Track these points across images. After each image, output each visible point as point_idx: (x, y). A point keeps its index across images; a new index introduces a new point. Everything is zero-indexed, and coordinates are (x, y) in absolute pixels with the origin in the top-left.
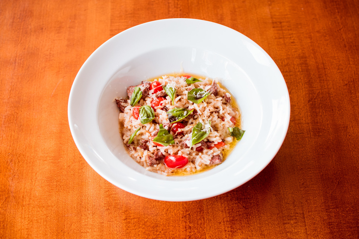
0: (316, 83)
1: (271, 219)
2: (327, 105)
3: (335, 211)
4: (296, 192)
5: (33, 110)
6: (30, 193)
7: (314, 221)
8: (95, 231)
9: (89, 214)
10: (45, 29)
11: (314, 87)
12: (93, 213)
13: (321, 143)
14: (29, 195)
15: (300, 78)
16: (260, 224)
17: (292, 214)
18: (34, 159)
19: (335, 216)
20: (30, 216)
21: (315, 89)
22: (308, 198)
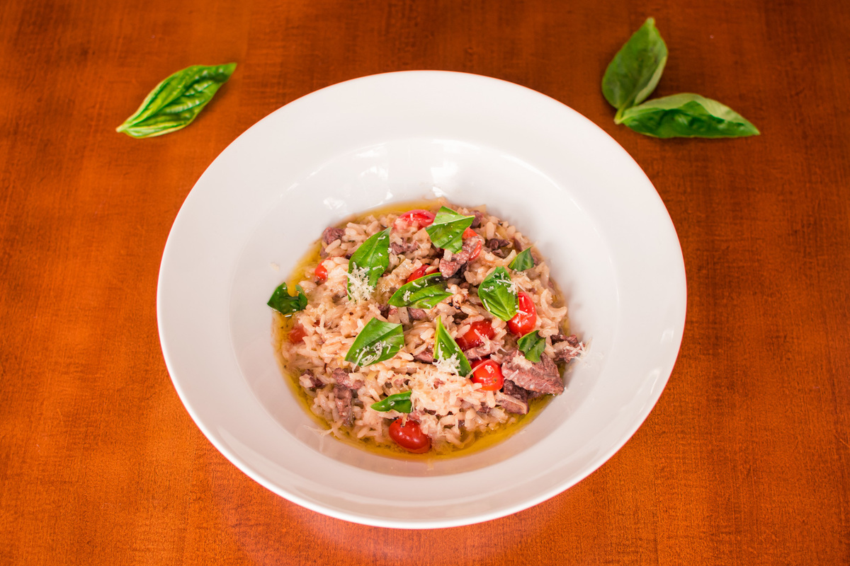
0: (722, 225)
1: (577, 548)
2: (743, 280)
3: (733, 539)
4: (645, 489)
5: (48, 250)
6: (23, 449)
7: (680, 561)
8: (164, 550)
9: (155, 507)
10: (94, 53)
11: (717, 233)
12: (165, 505)
13: (717, 373)
14: (23, 452)
15: (686, 211)
16: (551, 559)
17: (628, 540)
18: (40, 368)
19: (731, 552)
20: (19, 503)
21: (718, 238)
22: (671, 505)
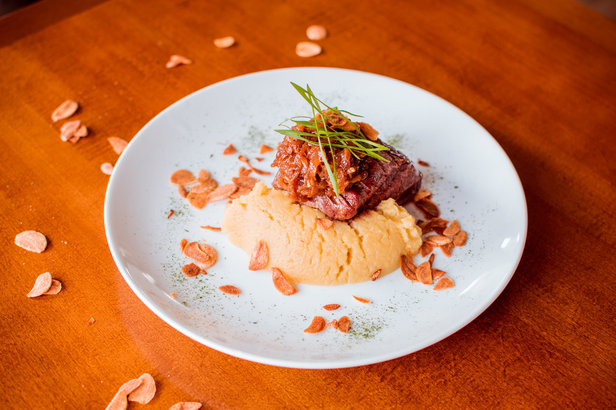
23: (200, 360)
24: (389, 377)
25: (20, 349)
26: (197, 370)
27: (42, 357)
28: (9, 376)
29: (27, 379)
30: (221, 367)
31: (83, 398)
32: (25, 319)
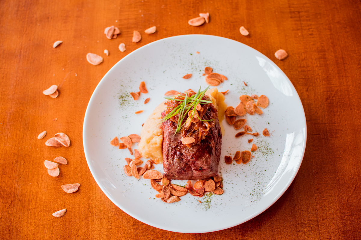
23: (77, 165)
24: (137, 226)
25: (23, 114)
26: (73, 169)
27: (27, 123)
28: (10, 123)
29: (15, 129)
30: (82, 174)
31: (26, 151)
32: (35, 102)
